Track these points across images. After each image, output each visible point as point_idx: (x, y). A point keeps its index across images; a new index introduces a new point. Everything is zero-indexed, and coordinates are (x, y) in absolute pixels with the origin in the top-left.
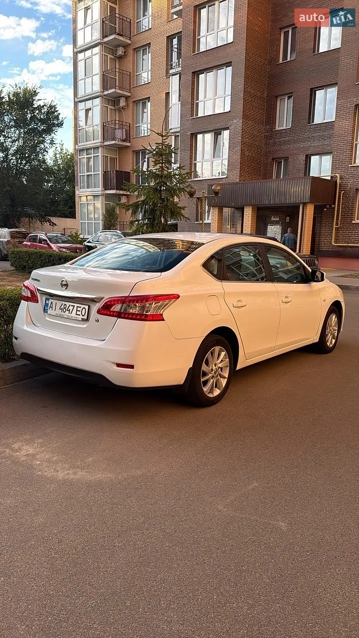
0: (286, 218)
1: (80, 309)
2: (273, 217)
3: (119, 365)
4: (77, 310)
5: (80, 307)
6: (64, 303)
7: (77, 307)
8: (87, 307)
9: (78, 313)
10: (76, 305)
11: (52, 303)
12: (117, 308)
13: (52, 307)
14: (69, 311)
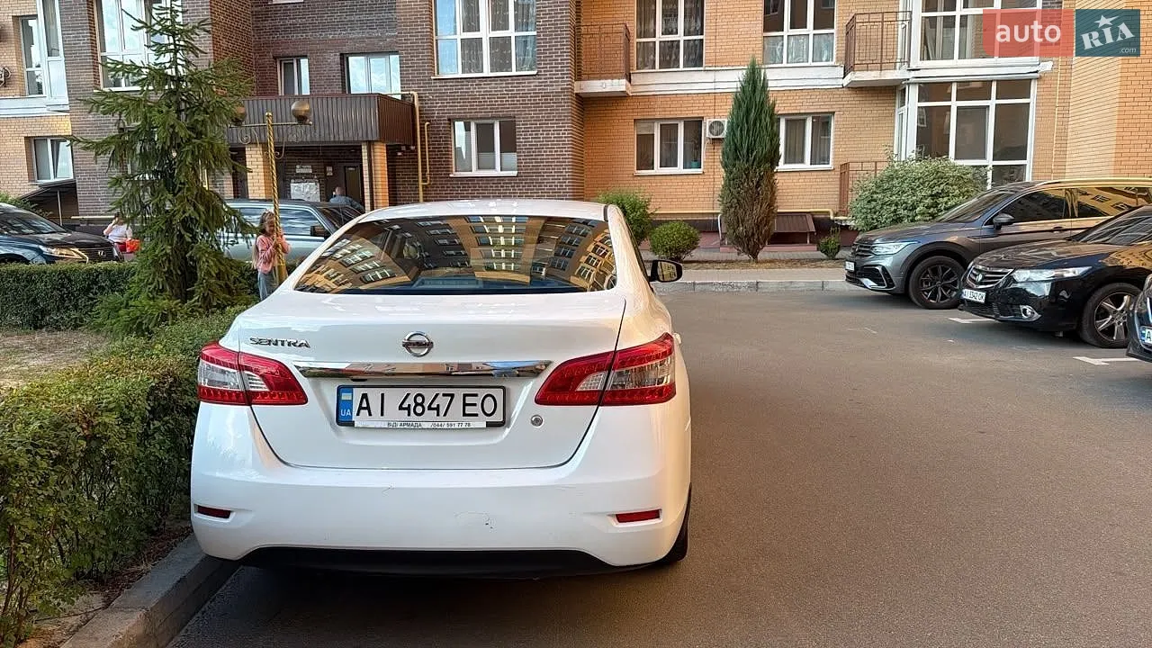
0: (325, 169)
1: (478, 400)
2: (298, 167)
3: (622, 518)
4: (465, 405)
5: (476, 395)
6: (414, 392)
7: (465, 396)
8: (498, 394)
9: (469, 410)
10: (459, 393)
11: (365, 396)
12: (594, 382)
13: (368, 408)
14: (437, 409)
